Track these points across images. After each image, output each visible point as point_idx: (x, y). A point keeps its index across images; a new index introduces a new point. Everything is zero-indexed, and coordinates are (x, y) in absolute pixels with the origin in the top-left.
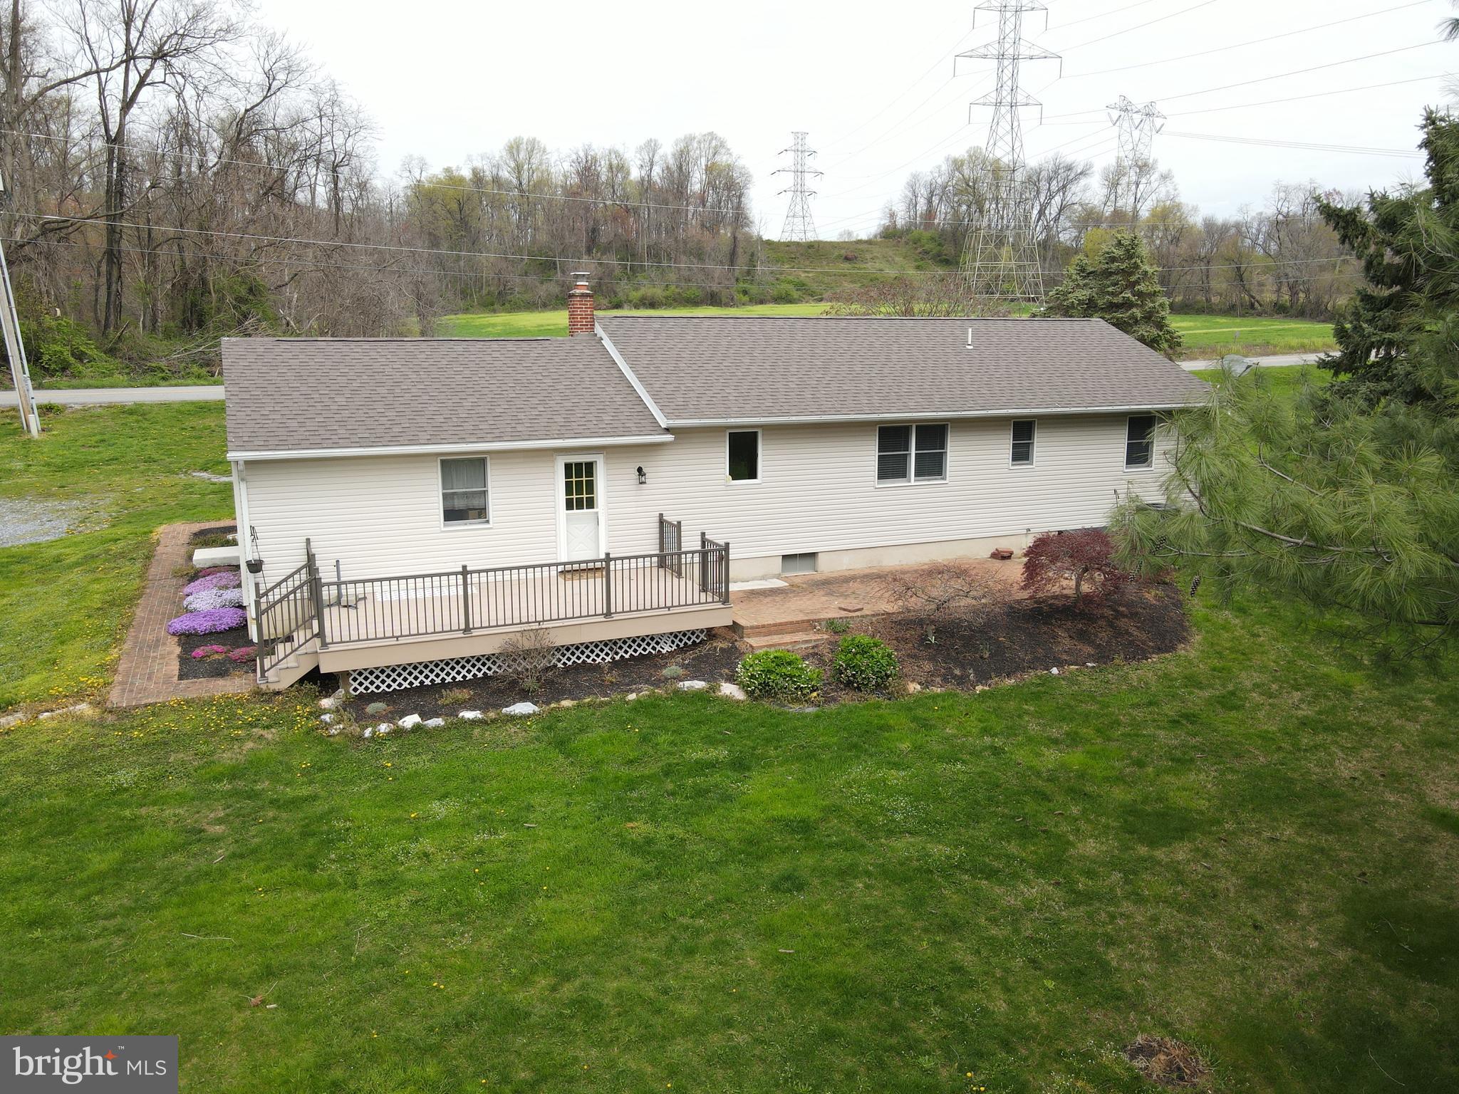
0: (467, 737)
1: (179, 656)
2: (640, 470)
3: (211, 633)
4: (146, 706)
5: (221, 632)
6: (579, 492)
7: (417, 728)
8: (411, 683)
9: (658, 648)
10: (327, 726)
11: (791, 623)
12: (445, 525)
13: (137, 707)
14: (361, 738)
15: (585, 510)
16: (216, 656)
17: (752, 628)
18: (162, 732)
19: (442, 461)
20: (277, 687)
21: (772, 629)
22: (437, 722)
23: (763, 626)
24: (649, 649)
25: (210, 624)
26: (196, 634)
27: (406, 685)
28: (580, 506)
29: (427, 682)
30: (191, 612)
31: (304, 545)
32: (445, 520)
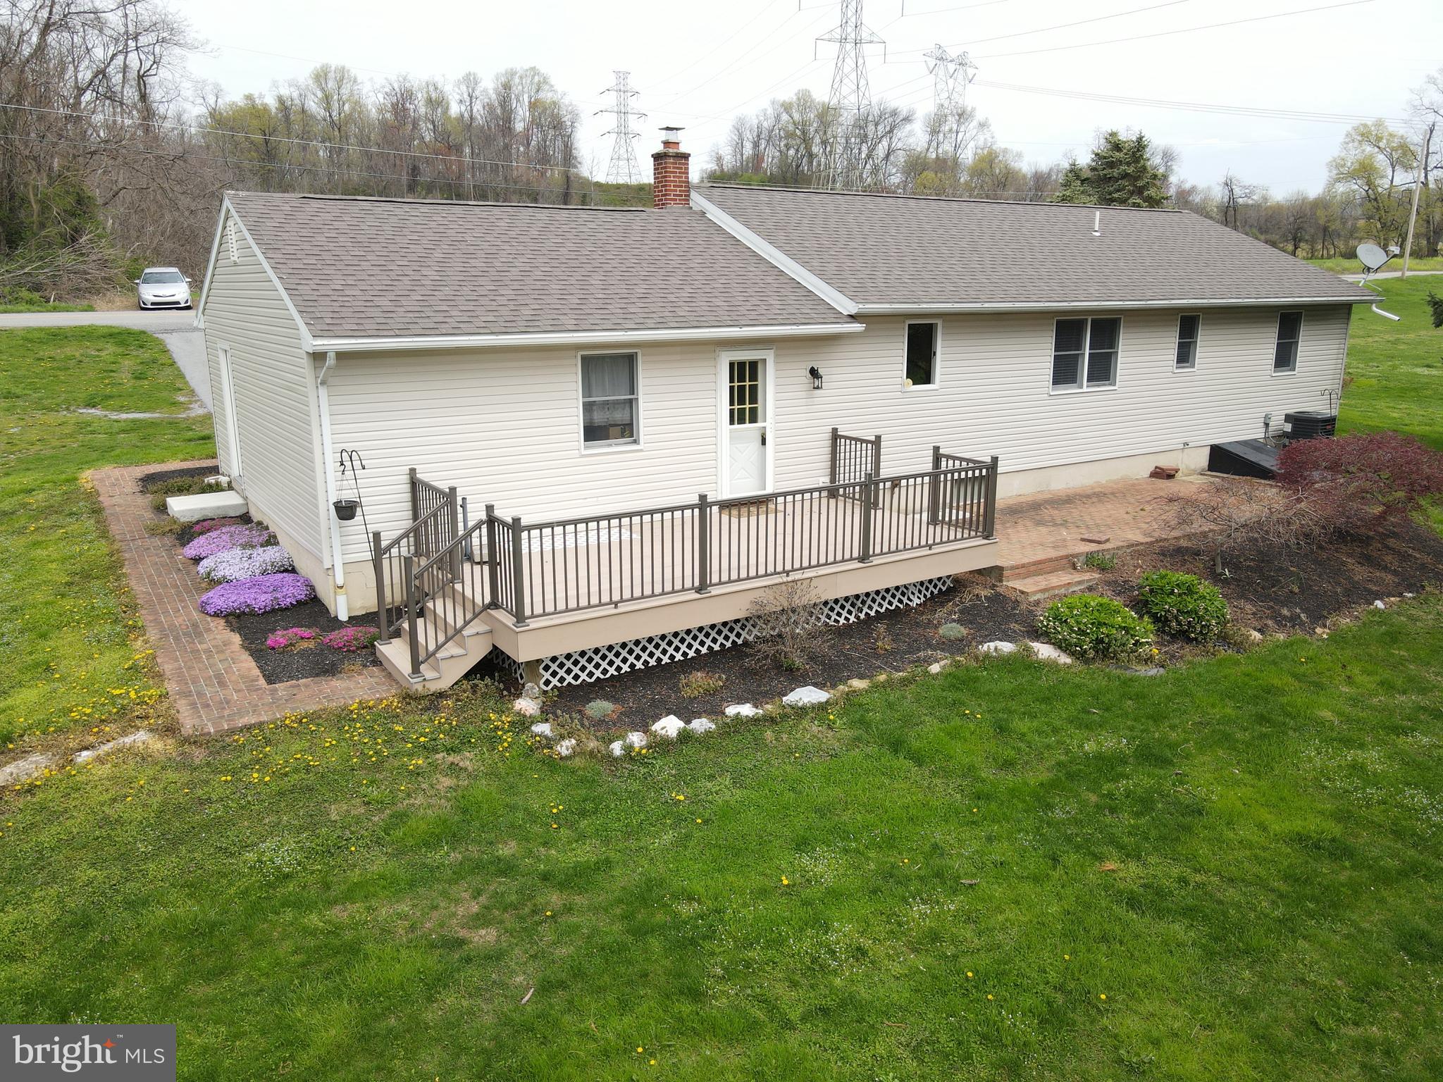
0: (759, 744)
1: (243, 646)
2: (814, 373)
3: (273, 610)
4: (249, 728)
5: (287, 609)
6: (741, 402)
7: (685, 737)
8: (618, 669)
9: (905, 600)
10: (549, 743)
11: (1051, 560)
12: (586, 447)
13: (232, 732)
14: (611, 759)
15: (747, 425)
16: (305, 645)
17: (1012, 568)
18: (296, 771)
19: (584, 358)
20: (434, 687)
21: (1032, 568)
22: (701, 725)
23: (1023, 566)
24: (895, 602)
25: (269, 596)
26: (252, 613)
27: (612, 671)
28: (741, 421)
29: (639, 665)
30: (219, 582)
31: (406, 478)
32: (586, 440)
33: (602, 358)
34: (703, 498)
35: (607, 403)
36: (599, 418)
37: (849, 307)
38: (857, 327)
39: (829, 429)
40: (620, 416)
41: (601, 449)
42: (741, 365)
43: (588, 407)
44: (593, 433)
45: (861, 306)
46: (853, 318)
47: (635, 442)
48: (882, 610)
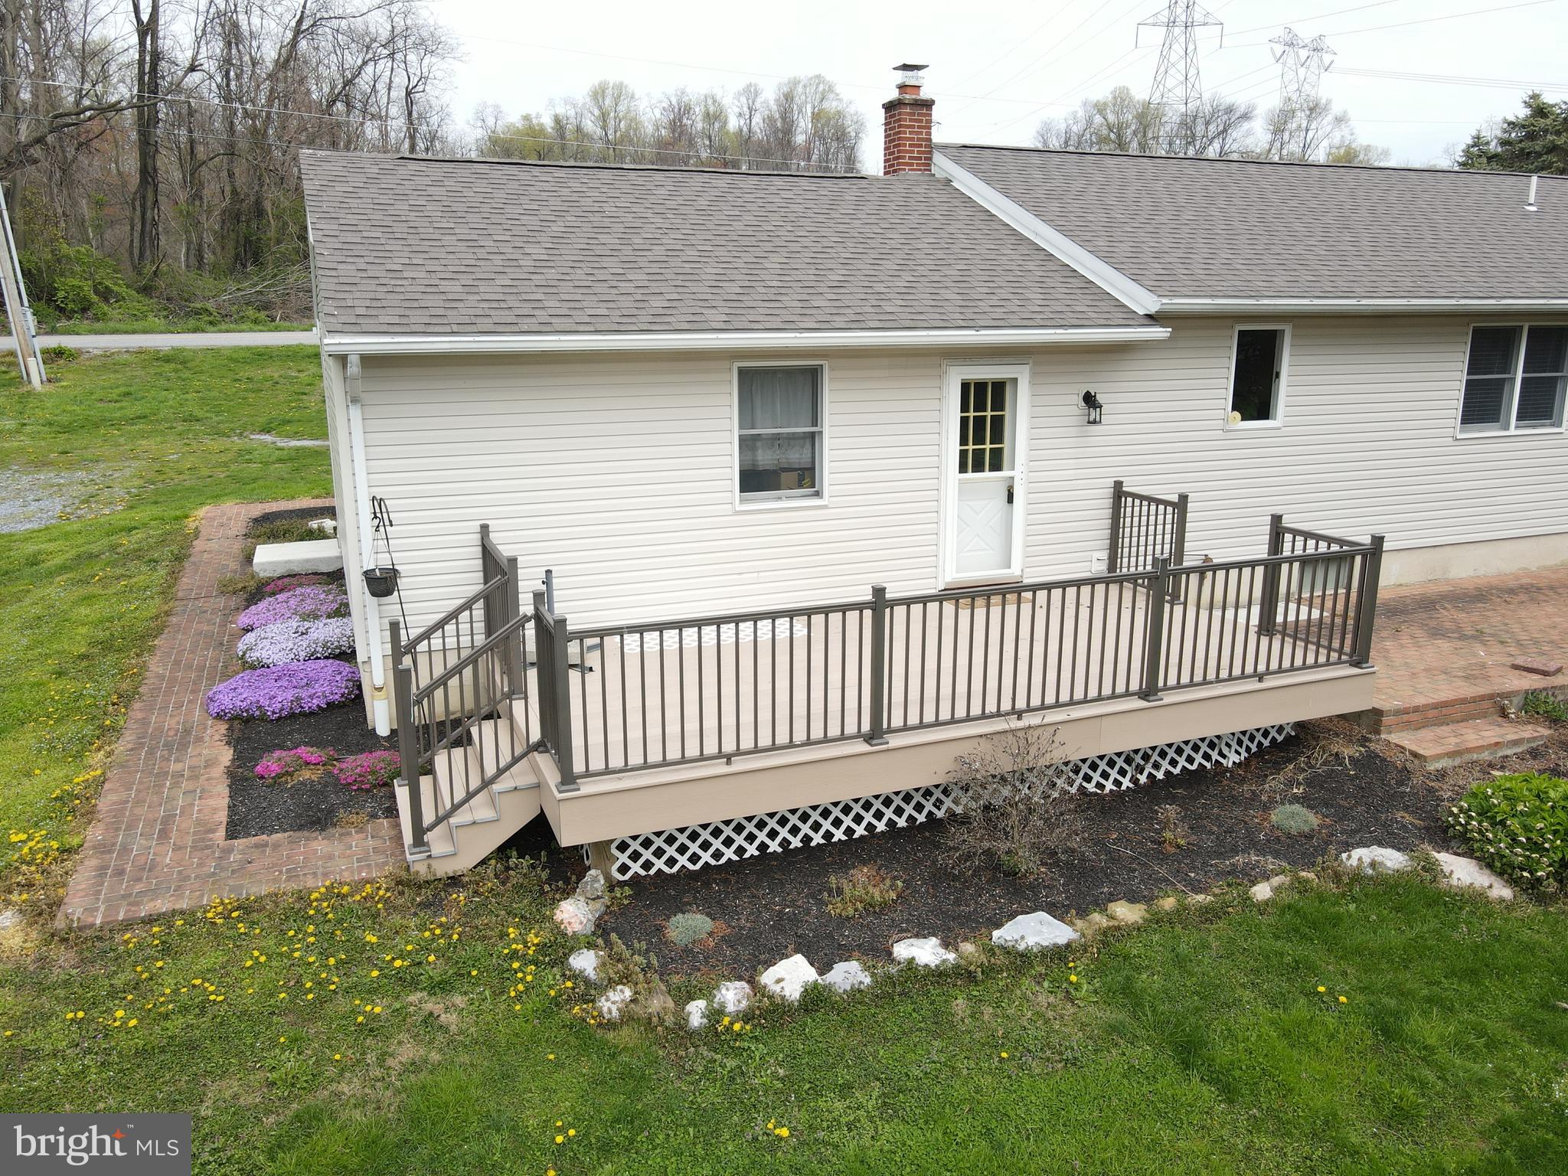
1: (230, 773)
2: (1090, 400)
3: (292, 716)
6: (979, 439)
7: (815, 999)
9: (1215, 756)
10: (588, 991)
11: (1463, 701)
12: (742, 501)
13: (127, 925)
14: (681, 1032)
15: (987, 474)
16: (306, 774)
17: (1398, 712)
19: (742, 372)
20: (444, 869)
21: (1432, 713)
22: (848, 975)
23: (1416, 709)
24: (1199, 759)
25: (290, 695)
26: (263, 718)
29: (774, 846)
30: (253, 667)
31: (476, 538)
32: (743, 489)
33: (772, 372)
34: (879, 592)
35: (777, 437)
36: (765, 458)
37: (1150, 303)
38: (1160, 332)
39: (1110, 482)
40: (797, 456)
41: (765, 503)
42: (981, 386)
43: (747, 444)
44: (754, 480)
45: (1165, 301)
46: (1153, 319)
47: (818, 494)
48: (1177, 771)
